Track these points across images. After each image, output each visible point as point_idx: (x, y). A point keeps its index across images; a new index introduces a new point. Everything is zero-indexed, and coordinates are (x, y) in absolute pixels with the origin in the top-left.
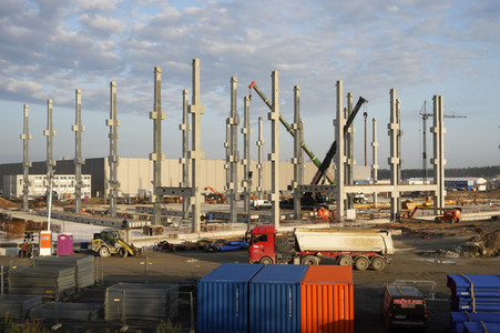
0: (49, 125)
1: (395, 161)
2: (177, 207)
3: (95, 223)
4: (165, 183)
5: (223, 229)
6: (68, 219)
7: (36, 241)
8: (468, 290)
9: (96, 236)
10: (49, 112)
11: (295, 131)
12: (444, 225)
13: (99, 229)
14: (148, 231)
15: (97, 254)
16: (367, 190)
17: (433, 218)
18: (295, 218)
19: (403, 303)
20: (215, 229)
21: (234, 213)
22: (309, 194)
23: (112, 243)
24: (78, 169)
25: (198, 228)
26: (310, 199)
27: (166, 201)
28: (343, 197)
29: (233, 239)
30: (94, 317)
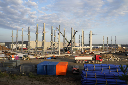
1: (82, 43)
2: (41, 51)
3: (25, 54)
4: (38, 46)
5: (49, 55)
6: (20, 53)
7: (11, 57)
8: (86, 67)
9: (23, 56)
10: (17, 32)
11: (64, 36)
13: (24, 54)
14: (34, 55)
15: (23, 59)
17: (89, 53)
18: (63, 53)
19: (75, 69)
20: (48, 55)
21: (52, 52)
22: (66, 49)
23: (26, 57)
25: (44, 55)
26: (67, 50)
27: (39, 49)
28: (72, 49)
29: (50, 57)
30: (18, 71)
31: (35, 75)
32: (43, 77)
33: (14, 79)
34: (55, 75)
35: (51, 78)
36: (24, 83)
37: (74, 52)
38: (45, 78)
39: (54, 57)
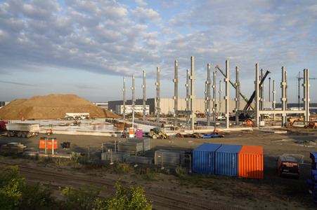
0: (133, 86)
1: (284, 99)
2: (184, 119)
4: (179, 109)
5: (204, 129)
6: (140, 123)
7: (128, 131)
9: (151, 130)
10: (133, 80)
11: (236, 87)
12: (308, 129)
13: (152, 127)
14: (172, 129)
15: (152, 137)
16: (270, 112)
18: (236, 125)
19: (288, 164)
20: (201, 128)
21: (209, 122)
23: (158, 133)
24: (144, 103)
25: (193, 128)
26: (243, 116)
27: (180, 116)
28: (259, 116)
29: (208, 133)
30: (151, 163)
31: (189, 174)
32: (207, 180)
33: (147, 178)
34: (236, 177)
35: (228, 182)
36: (172, 190)
37: (263, 123)
38: (213, 182)
39: (217, 133)
